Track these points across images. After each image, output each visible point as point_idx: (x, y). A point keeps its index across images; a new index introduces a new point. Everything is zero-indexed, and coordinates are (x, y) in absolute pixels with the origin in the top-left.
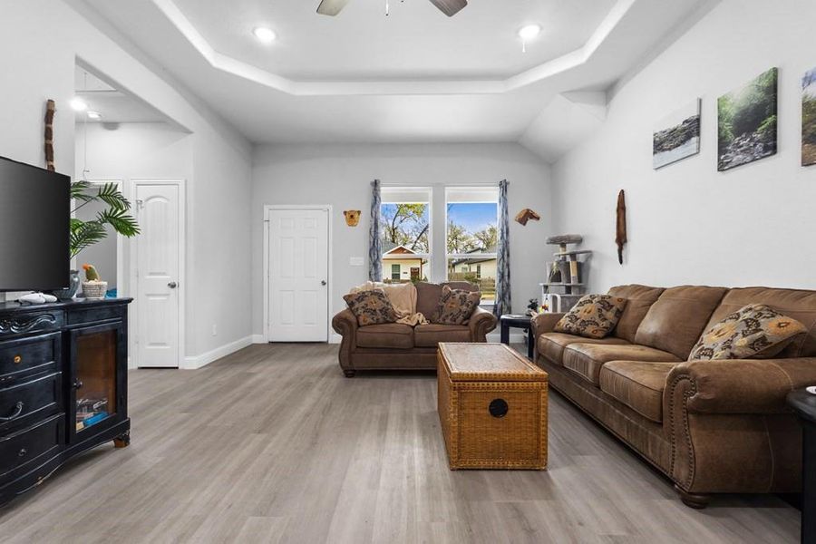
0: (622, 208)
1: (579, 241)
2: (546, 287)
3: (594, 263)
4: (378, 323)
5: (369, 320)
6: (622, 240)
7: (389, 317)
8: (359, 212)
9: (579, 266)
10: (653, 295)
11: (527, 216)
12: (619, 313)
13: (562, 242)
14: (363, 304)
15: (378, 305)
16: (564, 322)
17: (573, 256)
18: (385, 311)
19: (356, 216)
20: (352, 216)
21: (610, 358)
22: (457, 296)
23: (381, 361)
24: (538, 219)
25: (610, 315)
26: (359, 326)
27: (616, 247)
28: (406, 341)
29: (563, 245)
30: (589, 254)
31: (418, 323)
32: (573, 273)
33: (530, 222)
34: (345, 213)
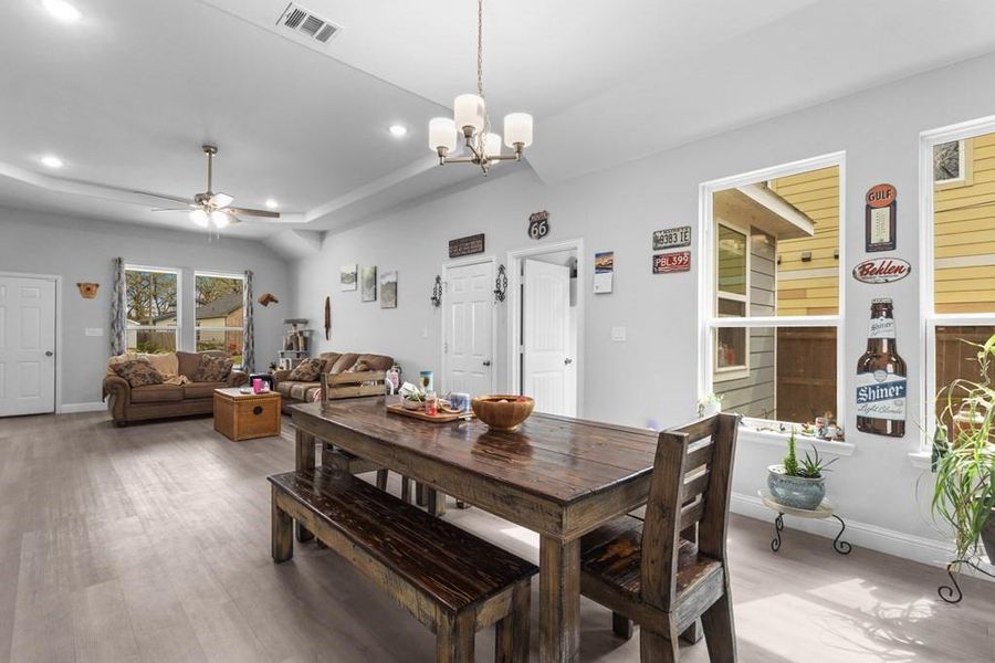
0: (328, 308)
1: (306, 322)
2: (282, 354)
3: (314, 339)
4: (148, 384)
5: (141, 382)
6: (328, 326)
7: (156, 379)
8: (97, 286)
9: (305, 339)
10: (337, 357)
11: (268, 300)
12: (322, 368)
13: (295, 323)
14: (132, 370)
15: (146, 371)
16: (293, 374)
17: (301, 333)
18: (153, 375)
19: (94, 288)
20: (89, 289)
21: (311, 387)
22: (216, 362)
23: (154, 412)
24: (276, 302)
25: (317, 369)
26: (131, 387)
27: (325, 330)
28: (178, 395)
29: (295, 325)
30: (311, 332)
31: (183, 383)
32: (301, 345)
33: (271, 304)
34: (79, 285)
